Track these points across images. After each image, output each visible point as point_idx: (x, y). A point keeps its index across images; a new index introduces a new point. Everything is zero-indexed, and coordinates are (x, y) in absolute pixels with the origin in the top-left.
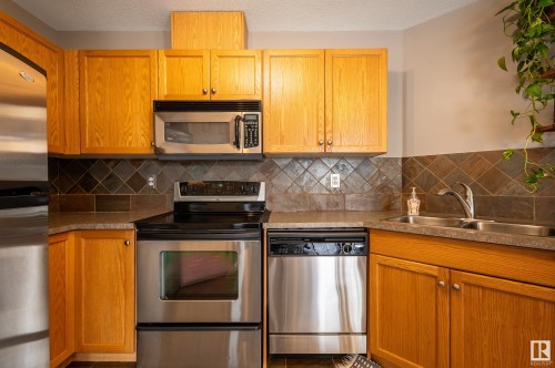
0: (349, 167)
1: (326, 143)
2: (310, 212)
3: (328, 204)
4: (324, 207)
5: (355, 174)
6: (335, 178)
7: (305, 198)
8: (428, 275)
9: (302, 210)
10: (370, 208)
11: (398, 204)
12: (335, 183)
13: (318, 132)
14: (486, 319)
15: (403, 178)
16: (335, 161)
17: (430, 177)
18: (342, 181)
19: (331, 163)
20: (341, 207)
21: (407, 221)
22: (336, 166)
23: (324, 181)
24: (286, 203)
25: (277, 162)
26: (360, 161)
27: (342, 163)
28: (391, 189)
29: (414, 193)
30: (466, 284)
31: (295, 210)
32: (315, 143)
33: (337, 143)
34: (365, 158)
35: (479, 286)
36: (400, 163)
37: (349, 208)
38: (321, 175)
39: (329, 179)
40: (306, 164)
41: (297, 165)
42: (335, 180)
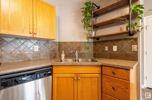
0: (42, 44)
1: (33, 33)
2: (25, 61)
3: (33, 58)
4: (31, 59)
5: (44, 46)
6: (36, 47)
7: (22, 56)
8: (71, 77)
9: (20, 61)
10: (49, 57)
11: (58, 56)
12: (36, 49)
13: (30, 28)
14: (85, 85)
15: (59, 48)
16: (36, 41)
17: (66, 48)
18: (39, 49)
19: (35, 42)
20: (38, 58)
21: (61, 61)
22: (37, 43)
23: (31, 49)
24: (11, 58)
25: (5, 39)
26: (46, 42)
27: (39, 42)
28: (55, 51)
29: (63, 52)
30: (81, 77)
31: (16, 61)
32: (28, 32)
33: (38, 34)
34: (47, 41)
35: (84, 77)
36: (58, 43)
37: (41, 58)
38: (30, 46)
39: (34, 48)
40: (22, 41)
41: (18, 41)
42: (36, 48)
